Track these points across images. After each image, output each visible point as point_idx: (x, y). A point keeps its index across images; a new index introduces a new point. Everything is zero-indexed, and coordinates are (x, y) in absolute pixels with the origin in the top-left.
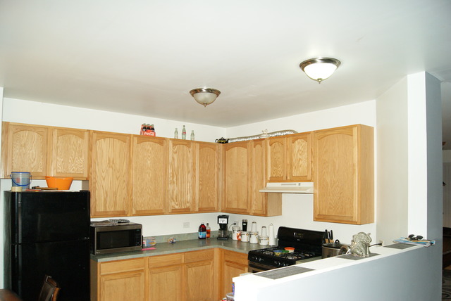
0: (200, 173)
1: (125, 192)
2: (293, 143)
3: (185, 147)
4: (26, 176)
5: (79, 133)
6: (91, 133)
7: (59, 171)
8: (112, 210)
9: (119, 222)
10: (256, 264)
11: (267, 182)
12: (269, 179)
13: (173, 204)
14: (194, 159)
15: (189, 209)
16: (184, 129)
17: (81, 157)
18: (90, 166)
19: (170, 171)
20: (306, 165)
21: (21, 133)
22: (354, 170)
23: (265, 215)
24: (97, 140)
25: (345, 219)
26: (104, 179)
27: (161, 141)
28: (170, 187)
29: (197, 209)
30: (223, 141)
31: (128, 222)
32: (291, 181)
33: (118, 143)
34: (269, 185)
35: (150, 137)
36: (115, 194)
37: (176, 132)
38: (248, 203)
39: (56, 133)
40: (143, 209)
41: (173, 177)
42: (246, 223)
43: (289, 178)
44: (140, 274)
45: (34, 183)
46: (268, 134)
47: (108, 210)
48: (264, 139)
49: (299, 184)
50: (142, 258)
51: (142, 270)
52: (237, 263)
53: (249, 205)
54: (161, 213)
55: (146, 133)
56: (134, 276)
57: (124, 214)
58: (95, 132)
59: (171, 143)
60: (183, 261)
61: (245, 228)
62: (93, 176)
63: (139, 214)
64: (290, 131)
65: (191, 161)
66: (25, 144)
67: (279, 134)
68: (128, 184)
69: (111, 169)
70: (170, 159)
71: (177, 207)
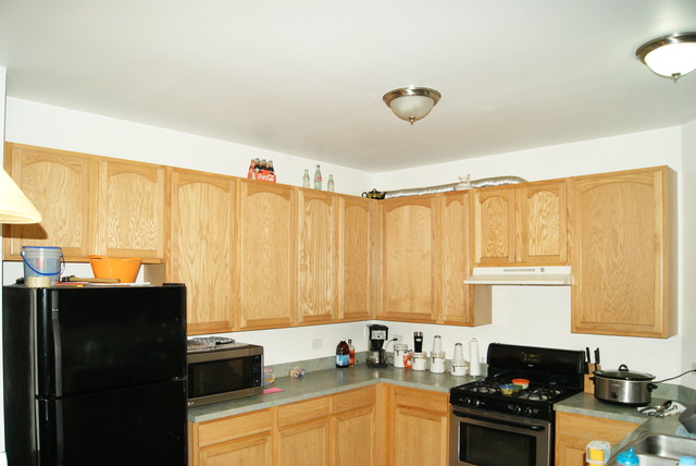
0: (346, 251)
1: (228, 285)
2: (529, 197)
3: (323, 203)
4: (54, 255)
5: (148, 171)
6: (168, 173)
7: (112, 245)
8: (207, 320)
9: (218, 343)
10: (468, 411)
11: (473, 264)
12: (478, 261)
13: (305, 306)
14: (336, 227)
15: (330, 316)
16: (318, 173)
17: (152, 217)
18: (168, 236)
19: (300, 247)
20: (556, 237)
21: (40, 166)
22: (656, 245)
23: (470, 324)
24: (179, 186)
25: (638, 329)
26: (192, 262)
27: (286, 191)
28: (301, 276)
29: (341, 316)
30: (378, 196)
31: (233, 342)
32: (524, 263)
33: (215, 193)
34: (477, 271)
35: (267, 183)
36: (211, 289)
37: (307, 176)
38: (434, 302)
39: (104, 168)
40: (258, 318)
41: (305, 258)
42: (421, 338)
43: (519, 259)
44: (266, 439)
45: (68, 270)
46: (472, 182)
47: (200, 321)
48: (466, 192)
49: (542, 270)
50: (267, 409)
51: (268, 433)
52: (423, 410)
53: (435, 307)
54: (287, 325)
55: (260, 176)
56: (256, 444)
57: (226, 327)
58: (175, 169)
59: (301, 196)
60: (331, 411)
61: (418, 347)
62: (173, 256)
63: (253, 326)
64: (514, 178)
65: (332, 229)
66: (45, 190)
67: (490, 183)
68: (233, 271)
69: (204, 242)
70: (300, 224)
71: (311, 313)
